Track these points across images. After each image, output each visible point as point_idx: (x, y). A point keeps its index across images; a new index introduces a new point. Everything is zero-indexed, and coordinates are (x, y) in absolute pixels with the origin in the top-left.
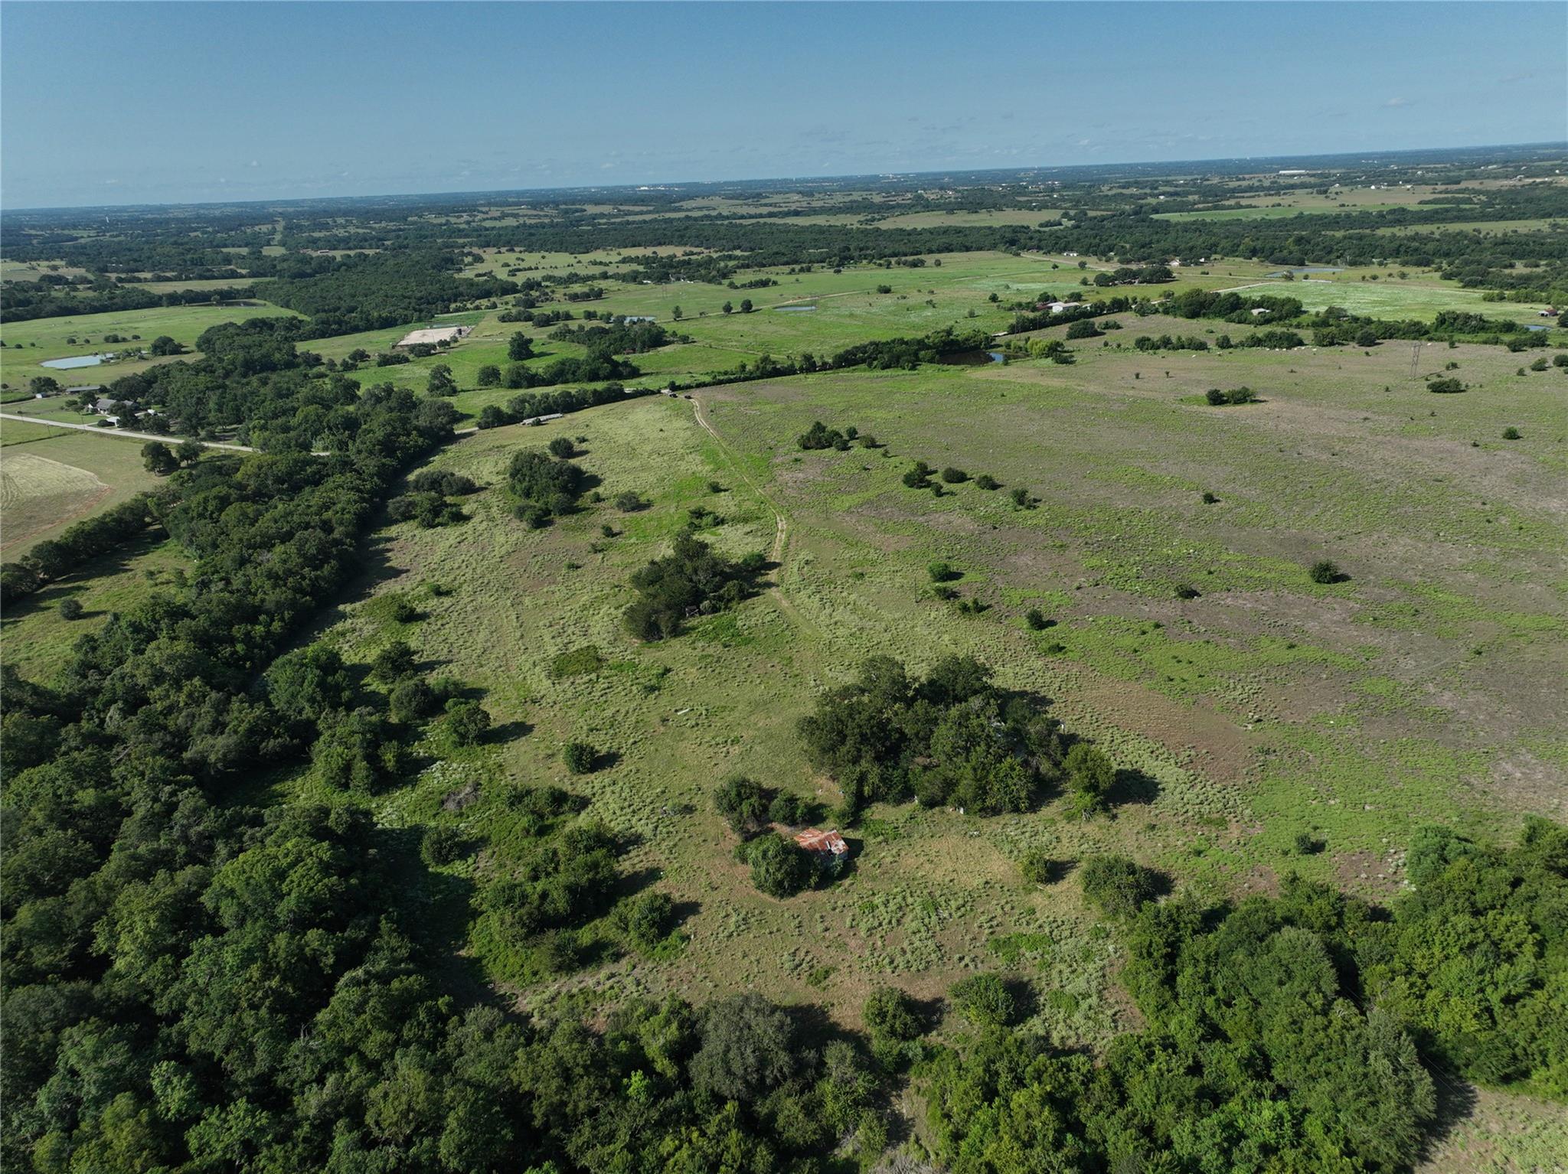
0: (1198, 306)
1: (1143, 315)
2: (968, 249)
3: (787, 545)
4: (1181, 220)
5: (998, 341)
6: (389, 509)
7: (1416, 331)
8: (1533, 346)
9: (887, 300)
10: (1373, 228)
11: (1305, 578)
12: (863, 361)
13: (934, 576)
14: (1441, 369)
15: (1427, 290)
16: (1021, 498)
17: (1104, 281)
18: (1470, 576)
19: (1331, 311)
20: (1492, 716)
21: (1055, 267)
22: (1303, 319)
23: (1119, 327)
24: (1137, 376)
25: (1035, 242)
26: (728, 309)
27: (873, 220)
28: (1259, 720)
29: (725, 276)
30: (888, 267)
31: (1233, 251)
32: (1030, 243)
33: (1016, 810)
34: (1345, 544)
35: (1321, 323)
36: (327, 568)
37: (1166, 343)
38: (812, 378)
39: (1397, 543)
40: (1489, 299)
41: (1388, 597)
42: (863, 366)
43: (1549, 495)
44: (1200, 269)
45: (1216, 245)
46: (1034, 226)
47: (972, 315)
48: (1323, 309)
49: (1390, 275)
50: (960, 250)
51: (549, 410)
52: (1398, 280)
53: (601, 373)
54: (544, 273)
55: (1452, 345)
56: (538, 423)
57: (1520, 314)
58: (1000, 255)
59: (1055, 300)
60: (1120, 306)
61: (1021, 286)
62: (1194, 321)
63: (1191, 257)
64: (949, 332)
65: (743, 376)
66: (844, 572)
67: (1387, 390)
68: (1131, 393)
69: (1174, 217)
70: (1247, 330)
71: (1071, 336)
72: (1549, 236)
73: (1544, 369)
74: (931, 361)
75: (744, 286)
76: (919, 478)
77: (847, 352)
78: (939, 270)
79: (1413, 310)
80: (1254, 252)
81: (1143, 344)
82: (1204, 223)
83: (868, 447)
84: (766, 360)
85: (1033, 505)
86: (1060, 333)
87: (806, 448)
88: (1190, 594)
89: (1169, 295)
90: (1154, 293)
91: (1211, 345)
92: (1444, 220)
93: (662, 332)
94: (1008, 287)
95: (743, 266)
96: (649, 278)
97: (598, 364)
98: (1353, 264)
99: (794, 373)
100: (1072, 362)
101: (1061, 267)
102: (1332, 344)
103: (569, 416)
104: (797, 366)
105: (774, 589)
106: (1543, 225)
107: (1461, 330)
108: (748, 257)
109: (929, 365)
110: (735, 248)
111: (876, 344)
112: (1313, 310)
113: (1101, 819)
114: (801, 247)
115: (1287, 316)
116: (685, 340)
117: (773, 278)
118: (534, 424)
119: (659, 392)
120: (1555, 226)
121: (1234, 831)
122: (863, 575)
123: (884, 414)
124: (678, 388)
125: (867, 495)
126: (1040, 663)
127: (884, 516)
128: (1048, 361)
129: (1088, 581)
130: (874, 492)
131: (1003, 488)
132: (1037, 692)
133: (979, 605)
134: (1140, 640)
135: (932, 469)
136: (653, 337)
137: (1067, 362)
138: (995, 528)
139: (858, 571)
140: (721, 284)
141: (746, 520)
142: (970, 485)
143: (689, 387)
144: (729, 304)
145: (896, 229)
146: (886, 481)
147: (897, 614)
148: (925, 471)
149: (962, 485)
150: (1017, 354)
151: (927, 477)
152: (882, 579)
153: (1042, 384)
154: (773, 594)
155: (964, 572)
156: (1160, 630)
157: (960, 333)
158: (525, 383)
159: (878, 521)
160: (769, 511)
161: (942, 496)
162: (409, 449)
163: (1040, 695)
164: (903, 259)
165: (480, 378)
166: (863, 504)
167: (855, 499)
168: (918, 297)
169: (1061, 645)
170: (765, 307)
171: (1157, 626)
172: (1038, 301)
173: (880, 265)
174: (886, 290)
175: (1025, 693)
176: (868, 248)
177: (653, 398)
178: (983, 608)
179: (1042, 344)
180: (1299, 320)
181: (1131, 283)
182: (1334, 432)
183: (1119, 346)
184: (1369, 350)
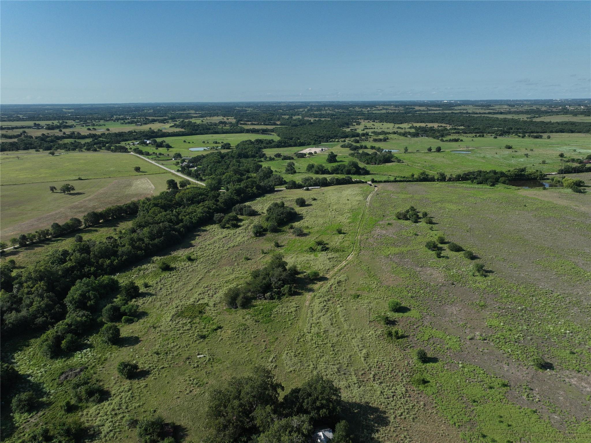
2: (572, 132)
3: (342, 269)
5: (548, 177)
6: (214, 219)
9: (508, 152)
12: (470, 179)
16: (481, 268)
26: (430, 150)
27: (534, 117)
29: (443, 136)
30: (523, 137)
38: (440, 184)
42: (469, 181)
47: (544, 162)
50: (568, 132)
51: (316, 185)
56: (308, 190)
61: (582, 151)
64: (523, 170)
65: (412, 180)
66: (351, 292)
74: (504, 183)
75: (447, 141)
76: (436, 245)
77: (465, 174)
78: (548, 140)
83: (427, 223)
84: (423, 173)
85: (486, 274)
86: (587, 176)
87: (399, 219)
93: (392, 156)
94: (575, 151)
95: (456, 133)
96: (411, 135)
97: (351, 168)
99: (434, 181)
100: (584, 193)
103: (323, 188)
104: (436, 178)
105: (310, 293)
108: (464, 129)
109: (502, 185)
110: (461, 125)
111: (480, 172)
116: (399, 161)
117: (461, 138)
118: (305, 190)
122: (358, 296)
123: (453, 207)
124: (376, 182)
125: (404, 249)
126: (404, 389)
127: (402, 263)
128: (569, 190)
129: (481, 335)
130: (409, 248)
131: (478, 260)
132: (385, 412)
133: (400, 334)
134: (484, 393)
135: (447, 241)
136: (388, 159)
137: (580, 192)
138: (453, 284)
139: (359, 293)
140: (438, 139)
141: (337, 251)
142: (461, 254)
143: (380, 182)
144: (431, 147)
145: (541, 122)
146: (420, 243)
147: (352, 327)
148: (442, 242)
149: (457, 253)
150: (556, 184)
151: (440, 245)
152: (366, 301)
153: (555, 202)
154: (307, 296)
155: (412, 309)
156: (505, 389)
157: (530, 170)
158: (321, 172)
159: (395, 266)
160: (352, 249)
161: (440, 257)
162: (249, 193)
163: (385, 416)
164: (532, 134)
165: (307, 168)
166: (397, 254)
167: (396, 250)
168: (524, 152)
169: (428, 379)
170: (447, 150)
171: (505, 385)
172: (587, 158)
173: (520, 136)
174: (509, 147)
175: (376, 410)
176: (521, 129)
177: (361, 185)
178: (403, 337)
179: (571, 181)
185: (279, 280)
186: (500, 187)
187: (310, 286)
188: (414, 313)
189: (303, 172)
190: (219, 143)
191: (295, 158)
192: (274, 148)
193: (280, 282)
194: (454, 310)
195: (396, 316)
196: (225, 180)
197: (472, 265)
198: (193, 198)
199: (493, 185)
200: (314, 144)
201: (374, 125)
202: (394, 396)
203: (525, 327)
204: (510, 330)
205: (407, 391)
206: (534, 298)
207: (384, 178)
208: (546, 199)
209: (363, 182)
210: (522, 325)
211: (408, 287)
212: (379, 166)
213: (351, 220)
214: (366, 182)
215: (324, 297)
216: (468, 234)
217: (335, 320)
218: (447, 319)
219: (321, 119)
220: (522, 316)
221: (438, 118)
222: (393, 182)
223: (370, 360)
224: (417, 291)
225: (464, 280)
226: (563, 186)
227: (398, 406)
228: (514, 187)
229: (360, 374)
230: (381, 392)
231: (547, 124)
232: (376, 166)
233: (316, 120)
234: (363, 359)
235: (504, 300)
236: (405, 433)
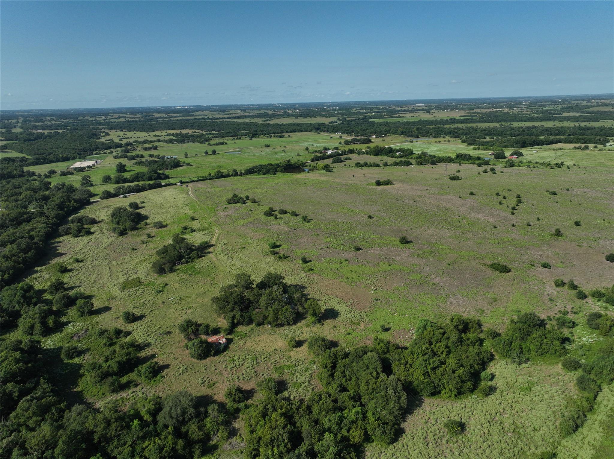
0: (378, 152)
1: (359, 154)
2: (301, 131)
3: (218, 238)
4: (379, 121)
5: (307, 164)
6: (60, 231)
7: (449, 160)
8: (485, 165)
9: (268, 149)
10: (444, 125)
11: (398, 243)
12: (256, 172)
13: (270, 246)
14: (455, 173)
15: (456, 146)
16: (305, 219)
17: (347, 143)
18: (451, 240)
19: (422, 153)
20: (450, 284)
21: (331, 138)
22: (414, 156)
23: (350, 159)
24: (354, 176)
25: (326, 129)
26: (206, 153)
27: (267, 120)
28: (376, 290)
29: (207, 141)
30: (271, 137)
31: (395, 133)
32: (324, 129)
33: (289, 324)
34: (413, 231)
35: (420, 157)
36: (30, 254)
37: (366, 164)
38: (236, 178)
39: (430, 230)
40: (475, 149)
41: (424, 248)
42: (256, 174)
43: (480, 213)
44: (382, 139)
45: (390, 130)
46: (327, 123)
47: (298, 155)
48: (420, 152)
49: (445, 141)
50: (299, 132)
51: (130, 192)
52: (448, 143)
53: (153, 177)
54: (134, 140)
55: (460, 165)
56: (126, 197)
57: (483, 154)
58: (313, 133)
59: (329, 149)
60: (351, 151)
61: (317, 145)
62: (376, 157)
63: (379, 134)
64: (289, 161)
65: (210, 178)
66: (238, 247)
67: (436, 179)
68: (351, 182)
69: (377, 120)
70: (394, 159)
71: (333, 162)
72: (499, 128)
73: (487, 172)
74: (281, 171)
75: (214, 144)
76: (270, 213)
77: (250, 169)
78: (289, 139)
79: (450, 153)
80: (402, 133)
81: (358, 165)
82: (387, 123)
83: (252, 202)
84: (219, 172)
85: (309, 221)
86: (329, 161)
87: (230, 203)
88: (358, 249)
89: (369, 148)
90: (363, 147)
91: (381, 165)
92: (467, 123)
93: (179, 162)
94: (313, 145)
95: (215, 137)
96: (177, 142)
97: (152, 174)
98: (435, 137)
99: (230, 176)
100: (332, 172)
101: (333, 138)
102: (421, 164)
103: (138, 194)
104: (231, 174)
105: (211, 254)
106: (497, 125)
107: (464, 160)
108: (217, 134)
109: (281, 173)
110: (213, 130)
111: (261, 166)
112: (417, 153)
113: (318, 325)
114: (239, 130)
115: (408, 155)
116: (188, 164)
117: (226, 141)
118: (123, 197)
119: (176, 184)
120: (501, 125)
121: (362, 326)
122: (245, 248)
123: (260, 191)
124: (183, 183)
125: (250, 220)
126: (304, 275)
127: (255, 227)
128: (324, 171)
129: (325, 246)
130: (253, 218)
131: (301, 215)
132: (302, 285)
133: (285, 256)
134: (340, 265)
135: (275, 209)
136: (176, 164)
137: (329, 172)
138: (295, 229)
140: (205, 144)
141: (203, 230)
142: (288, 215)
143: (187, 182)
144: (207, 151)
145: (276, 124)
146: (258, 214)
147: (255, 261)
148: (272, 211)
149: (285, 215)
150: (312, 169)
151: (272, 213)
152: (252, 249)
153: (320, 179)
155: (282, 245)
156: (347, 262)
157: (293, 161)
158: (122, 182)
160: (213, 226)
161: (277, 219)
164: (276, 135)
165: (103, 180)
166: (248, 223)
168: (279, 149)
169: (312, 268)
170: (221, 152)
171: (346, 260)
172: (323, 150)
173: (268, 137)
174: (268, 146)
175: (297, 285)
176: (264, 131)
177: (173, 186)
179: (322, 165)
180: (412, 156)
181: (357, 143)
182: (416, 194)
183: (349, 166)
184: (433, 166)
186: (279, 174)
187: (206, 251)
189: (99, 184)
199: (275, 174)
200: (80, 158)
201: (126, 135)
202: (301, 278)
203: (343, 238)
204: (337, 241)
205: (306, 275)
206: (339, 226)
207: (188, 179)
208: (314, 178)
209: (173, 185)
210: (341, 238)
211: (270, 237)
213: (192, 211)
215: (223, 253)
217: (242, 261)
218: (304, 245)
220: (339, 234)
221: (187, 125)
222: (198, 181)
224: (277, 237)
225: (299, 226)
226: (318, 169)
227: (306, 281)
228: (289, 174)
230: (295, 279)
231: (280, 126)
232: (170, 170)
235: (326, 230)
236: (317, 288)
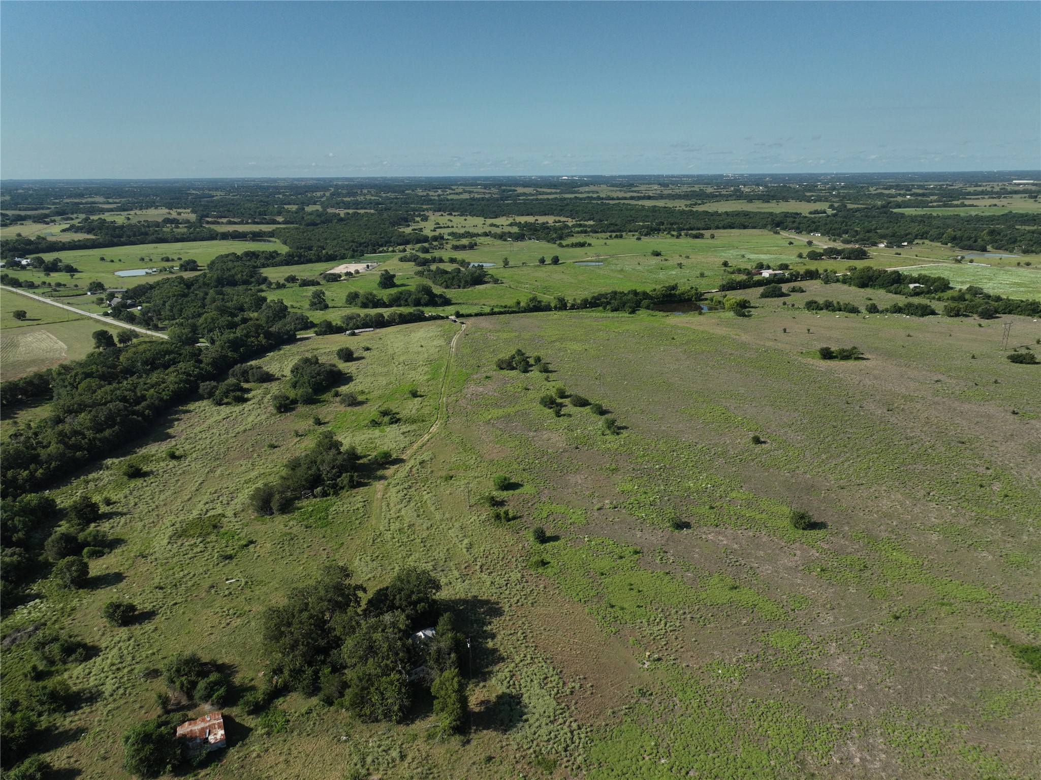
0: (867, 280)
1: (826, 283)
2: (745, 227)
3: (423, 446)
5: (707, 296)
6: (201, 391)
7: (1033, 309)
9: (655, 261)
12: (602, 305)
13: (498, 484)
16: (612, 424)
17: (815, 255)
19: (970, 289)
21: (791, 243)
22: (949, 293)
24: (785, 330)
25: (795, 225)
26: (542, 261)
27: (695, 204)
28: (659, 659)
29: (562, 238)
30: (678, 237)
31: (937, 238)
32: (791, 225)
33: (390, 720)
35: (961, 297)
37: (829, 306)
38: (560, 315)
41: (849, 549)
42: (601, 308)
44: (899, 250)
45: (927, 233)
47: (702, 275)
48: (965, 287)
50: (739, 228)
51: (366, 325)
53: (423, 301)
54: (450, 230)
56: (353, 334)
58: (765, 232)
59: (768, 268)
60: (812, 275)
61: (753, 256)
62: (863, 290)
63: (895, 241)
64: (674, 288)
65: (517, 310)
68: (770, 344)
70: (901, 300)
71: (764, 296)
74: (648, 308)
75: (567, 246)
76: (554, 400)
77: (593, 297)
78: (710, 241)
80: (954, 239)
81: (812, 306)
82: (930, 217)
83: (541, 372)
84: (534, 299)
85: (618, 431)
86: (752, 295)
87: (502, 369)
88: (681, 525)
89: (853, 269)
90: (841, 267)
91: (863, 309)
93: (485, 274)
94: (743, 256)
95: (582, 232)
96: (511, 237)
97: (420, 295)
98: (1026, 252)
99: (550, 310)
100: (749, 316)
101: (795, 243)
102: (957, 315)
103: (378, 330)
104: (553, 305)
105: (382, 481)
109: (646, 311)
110: (590, 220)
111: (615, 293)
112: (958, 287)
113: (455, 742)
115: (936, 291)
116: (496, 281)
117: (589, 240)
118: (349, 335)
122: (451, 477)
123: (577, 347)
124: (462, 316)
125: (510, 410)
126: (519, 575)
127: (508, 429)
128: (731, 314)
129: (611, 503)
130: (517, 408)
131: (610, 414)
132: (498, 603)
133: (511, 515)
134: (613, 564)
135: (569, 394)
136: (478, 278)
137: (744, 315)
138: (577, 448)
139: (452, 473)
140: (555, 243)
141: (414, 422)
142: (587, 409)
143: (470, 315)
144: (543, 257)
145: (704, 211)
146: (532, 400)
147: (447, 515)
148: (563, 395)
149: (582, 409)
150: (717, 306)
151: (559, 400)
152: (463, 482)
153: (711, 331)
154: (378, 486)
155: (525, 484)
156: (637, 556)
157: (683, 288)
158: (371, 305)
159: (500, 433)
160: (436, 416)
161: (559, 416)
162: (254, 347)
163: (497, 606)
164: (690, 232)
165: (347, 299)
166: (501, 418)
167: (500, 412)
168: (675, 260)
169: (548, 560)
170: (568, 261)
171: (636, 552)
172: (756, 268)
173: (673, 236)
174: (657, 254)
175: (487, 602)
176: (676, 223)
177: (439, 322)
178: (514, 518)
179: (734, 300)
180: (942, 295)
181: (835, 258)
182: (903, 390)
183: (793, 305)
184: (984, 322)
185: (333, 468)
186: (643, 314)
187: (380, 473)
188: (528, 489)
189: (340, 305)
190: (173, 260)
191: (322, 282)
192: (280, 265)
193: (334, 471)
194: (579, 478)
195: (505, 494)
196: (203, 326)
197: (601, 421)
198: (154, 359)
199: (633, 312)
200: (353, 257)
201: (451, 221)
202: (507, 584)
203: (662, 488)
204: (645, 493)
205: (523, 577)
206: (675, 453)
207: (475, 310)
208: (701, 328)
209: (443, 318)
210: (659, 486)
211: (518, 458)
212: (466, 290)
213: (429, 377)
214: (447, 317)
215: (402, 484)
216: (597, 382)
217: (421, 510)
218: (570, 490)
219: (359, 211)
220: (660, 475)
221: (554, 207)
222: (488, 314)
223: (475, 551)
224: (531, 461)
225: (591, 441)
226: (724, 308)
227: (513, 594)
228: (661, 313)
229: (463, 567)
230: (492, 583)
231: (712, 215)
232: (461, 290)
233: (349, 214)
234: (464, 550)
235: (639, 460)
236: (524, 619)
